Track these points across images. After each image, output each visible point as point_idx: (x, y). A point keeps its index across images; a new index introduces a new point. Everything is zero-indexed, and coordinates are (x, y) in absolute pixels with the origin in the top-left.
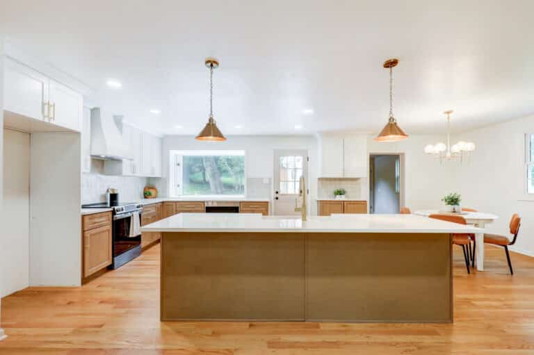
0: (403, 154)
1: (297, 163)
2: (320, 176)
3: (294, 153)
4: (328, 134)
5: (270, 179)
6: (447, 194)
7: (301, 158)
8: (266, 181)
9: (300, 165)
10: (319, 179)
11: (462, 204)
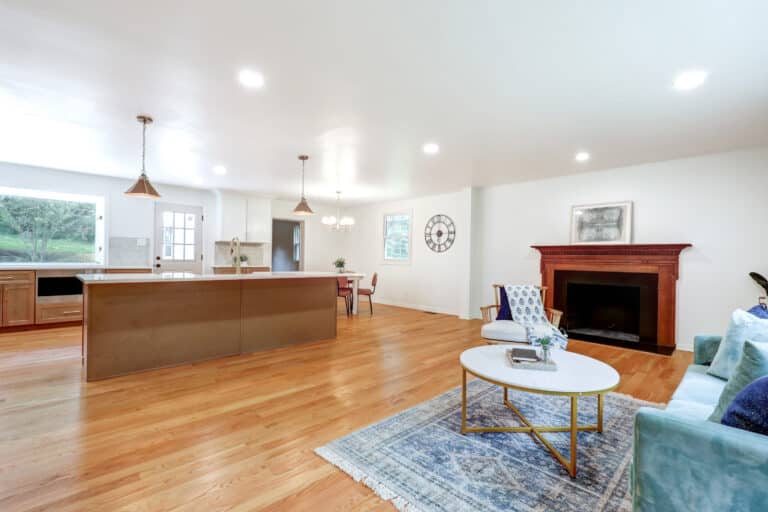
0: (303, 222)
1: (187, 221)
2: (219, 240)
3: (185, 209)
4: (229, 193)
5: (148, 240)
6: (336, 258)
7: (193, 216)
8: (142, 243)
9: (191, 224)
10: (217, 243)
11: (347, 267)
